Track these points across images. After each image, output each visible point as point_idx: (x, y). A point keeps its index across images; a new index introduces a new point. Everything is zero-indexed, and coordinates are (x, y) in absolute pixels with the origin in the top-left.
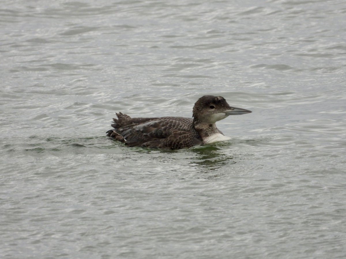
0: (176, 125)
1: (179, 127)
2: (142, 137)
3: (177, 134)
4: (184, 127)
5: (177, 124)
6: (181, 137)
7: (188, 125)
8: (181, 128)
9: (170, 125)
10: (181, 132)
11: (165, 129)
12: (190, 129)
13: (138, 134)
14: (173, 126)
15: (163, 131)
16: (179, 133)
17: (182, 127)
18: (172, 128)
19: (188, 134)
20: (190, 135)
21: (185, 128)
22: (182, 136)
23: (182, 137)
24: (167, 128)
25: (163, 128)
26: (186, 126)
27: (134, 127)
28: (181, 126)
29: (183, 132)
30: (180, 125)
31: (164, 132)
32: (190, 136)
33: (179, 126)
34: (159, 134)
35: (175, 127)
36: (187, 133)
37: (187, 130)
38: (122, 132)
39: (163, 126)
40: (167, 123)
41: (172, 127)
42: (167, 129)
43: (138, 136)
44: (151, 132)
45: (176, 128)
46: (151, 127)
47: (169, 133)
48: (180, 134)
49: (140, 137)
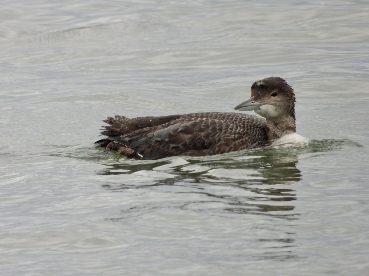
0: (224, 128)
1: (229, 131)
2: (170, 149)
3: (229, 139)
4: (236, 130)
5: (224, 126)
6: (237, 144)
7: (242, 124)
8: (233, 131)
9: (214, 129)
10: (235, 137)
11: (207, 136)
12: (247, 129)
13: (161, 146)
14: (218, 129)
15: (205, 139)
16: (233, 138)
17: (234, 129)
18: (218, 133)
19: (247, 138)
20: (249, 138)
21: (238, 130)
22: (237, 142)
23: (239, 143)
24: (210, 133)
25: (203, 134)
26: (240, 126)
27: (150, 135)
28: (232, 129)
29: (238, 137)
30: (230, 127)
31: (206, 141)
32: (249, 140)
33: (229, 129)
34: (198, 145)
35: (223, 131)
36: (244, 136)
37: (243, 132)
38: (130, 143)
39: (202, 130)
40: (207, 126)
41: (218, 131)
42: (211, 136)
43: (161, 149)
44: (184, 142)
45: (225, 133)
46: (181, 134)
47: (215, 141)
48: (235, 140)
49: (166, 151)
